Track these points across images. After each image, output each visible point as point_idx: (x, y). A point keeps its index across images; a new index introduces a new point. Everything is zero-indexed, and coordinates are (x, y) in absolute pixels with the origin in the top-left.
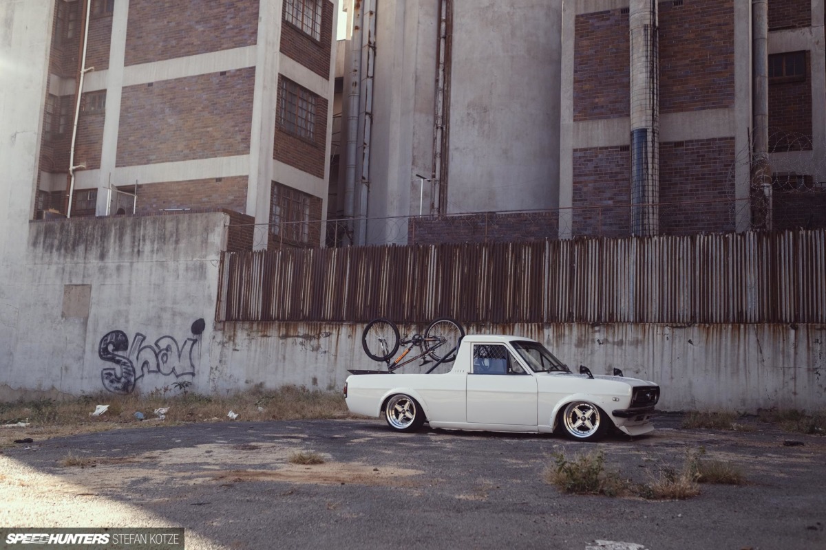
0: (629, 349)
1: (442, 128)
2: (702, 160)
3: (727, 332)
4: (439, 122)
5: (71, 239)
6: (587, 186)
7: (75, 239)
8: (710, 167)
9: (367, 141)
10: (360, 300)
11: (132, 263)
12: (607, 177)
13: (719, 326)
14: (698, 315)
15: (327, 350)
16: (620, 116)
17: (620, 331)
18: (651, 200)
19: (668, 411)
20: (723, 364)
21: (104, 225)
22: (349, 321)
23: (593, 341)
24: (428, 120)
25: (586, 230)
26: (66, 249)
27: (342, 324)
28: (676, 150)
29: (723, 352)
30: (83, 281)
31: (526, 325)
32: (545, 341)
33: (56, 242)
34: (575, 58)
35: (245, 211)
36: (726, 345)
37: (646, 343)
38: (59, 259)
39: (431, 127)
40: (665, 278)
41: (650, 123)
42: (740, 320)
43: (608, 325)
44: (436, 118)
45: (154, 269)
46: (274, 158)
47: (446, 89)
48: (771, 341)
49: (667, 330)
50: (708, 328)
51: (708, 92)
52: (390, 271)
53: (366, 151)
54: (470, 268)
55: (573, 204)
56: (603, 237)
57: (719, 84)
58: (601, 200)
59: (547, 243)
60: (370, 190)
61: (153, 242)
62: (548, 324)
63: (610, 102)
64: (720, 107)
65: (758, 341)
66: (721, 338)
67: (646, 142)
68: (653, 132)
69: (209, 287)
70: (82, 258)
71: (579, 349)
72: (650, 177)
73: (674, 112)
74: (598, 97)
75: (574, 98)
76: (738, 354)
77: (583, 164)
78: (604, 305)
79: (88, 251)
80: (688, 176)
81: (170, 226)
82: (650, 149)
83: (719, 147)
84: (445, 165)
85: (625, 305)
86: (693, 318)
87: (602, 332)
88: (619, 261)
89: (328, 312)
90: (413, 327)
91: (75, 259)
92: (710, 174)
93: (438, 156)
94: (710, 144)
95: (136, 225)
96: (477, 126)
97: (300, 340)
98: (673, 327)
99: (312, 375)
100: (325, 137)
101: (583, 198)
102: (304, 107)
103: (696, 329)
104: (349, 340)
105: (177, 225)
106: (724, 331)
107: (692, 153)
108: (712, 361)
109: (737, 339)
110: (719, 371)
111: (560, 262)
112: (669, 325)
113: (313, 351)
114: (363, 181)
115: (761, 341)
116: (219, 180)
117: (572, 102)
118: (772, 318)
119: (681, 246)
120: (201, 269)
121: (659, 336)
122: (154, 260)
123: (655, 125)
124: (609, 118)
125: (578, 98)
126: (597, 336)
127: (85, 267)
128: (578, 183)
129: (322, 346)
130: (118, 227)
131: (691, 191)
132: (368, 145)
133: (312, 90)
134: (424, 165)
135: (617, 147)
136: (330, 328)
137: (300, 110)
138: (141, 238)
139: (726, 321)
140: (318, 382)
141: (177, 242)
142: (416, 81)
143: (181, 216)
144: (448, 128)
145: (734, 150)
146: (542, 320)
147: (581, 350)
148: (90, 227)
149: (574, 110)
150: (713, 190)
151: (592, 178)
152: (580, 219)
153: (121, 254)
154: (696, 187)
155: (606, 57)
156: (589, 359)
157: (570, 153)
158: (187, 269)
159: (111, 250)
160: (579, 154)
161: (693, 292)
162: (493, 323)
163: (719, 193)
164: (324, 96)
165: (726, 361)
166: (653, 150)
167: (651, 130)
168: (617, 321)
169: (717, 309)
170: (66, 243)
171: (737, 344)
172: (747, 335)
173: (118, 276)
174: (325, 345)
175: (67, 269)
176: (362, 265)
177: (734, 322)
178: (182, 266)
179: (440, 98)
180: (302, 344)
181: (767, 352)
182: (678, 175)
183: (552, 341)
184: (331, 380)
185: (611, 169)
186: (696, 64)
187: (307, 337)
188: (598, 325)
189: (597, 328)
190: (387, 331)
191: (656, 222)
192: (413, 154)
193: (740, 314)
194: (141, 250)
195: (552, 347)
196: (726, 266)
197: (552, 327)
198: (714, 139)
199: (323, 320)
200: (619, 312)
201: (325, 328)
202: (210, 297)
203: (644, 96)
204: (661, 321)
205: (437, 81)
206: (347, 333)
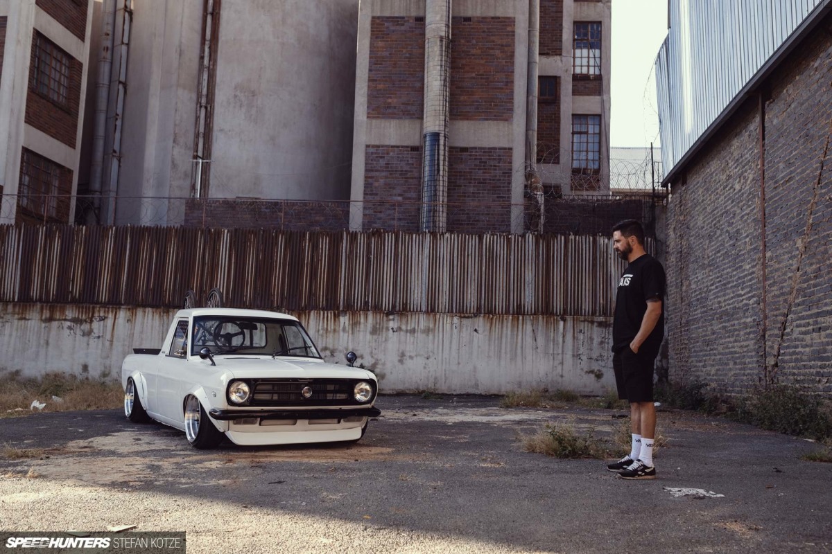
0: (420, 336)
1: (206, 108)
2: (484, 166)
3: (507, 322)
4: (204, 101)
6: (378, 181)
8: (491, 173)
9: (119, 111)
10: (141, 283)
12: (397, 175)
13: (501, 318)
14: (483, 307)
15: (101, 335)
16: (412, 118)
17: (413, 320)
18: (441, 200)
19: (454, 393)
20: (503, 351)
22: (128, 304)
23: (387, 329)
24: (191, 97)
25: (376, 223)
27: (120, 308)
28: (461, 155)
29: (504, 340)
31: (322, 313)
32: (341, 328)
34: (370, 58)
36: (507, 334)
37: (437, 331)
39: (194, 105)
40: (455, 272)
41: (442, 128)
42: (519, 312)
43: (401, 314)
44: (199, 95)
46: (25, 122)
47: (211, 67)
48: (544, 331)
49: (456, 320)
50: (492, 319)
51: (491, 105)
52: (177, 253)
53: (119, 123)
54: (265, 254)
55: (364, 198)
56: (398, 231)
57: (501, 99)
58: (391, 195)
59: (345, 233)
60: (121, 164)
62: (344, 312)
63: (403, 104)
64: (501, 120)
65: (533, 330)
66: (502, 328)
67: (439, 145)
68: (445, 137)
71: (374, 337)
72: (441, 178)
73: (461, 119)
74: (391, 98)
75: (368, 95)
76: (517, 342)
77: (375, 160)
78: (398, 295)
80: (471, 180)
82: (441, 152)
83: (499, 156)
84: (208, 145)
85: (418, 296)
86: (479, 309)
87: (396, 320)
88: (414, 255)
89: (104, 295)
92: (490, 180)
93: (201, 135)
94: (491, 152)
96: (244, 110)
97: (68, 323)
98: (461, 317)
99: (82, 361)
100: (79, 104)
101: (374, 192)
102: (58, 68)
103: (481, 319)
104: (127, 324)
106: (505, 321)
107: (475, 159)
108: (494, 349)
109: (516, 329)
110: (500, 358)
111: (356, 253)
112: (458, 315)
113: (83, 335)
114: (114, 154)
115: (536, 330)
117: (366, 99)
118: (545, 310)
119: (470, 243)
121: (448, 324)
123: (447, 130)
124: (401, 118)
125: (372, 97)
126: (391, 324)
128: (370, 177)
129: (95, 331)
131: (473, 193)
132: (121, 116)
133: (67, 50)
134: (186, 144)
135: (407, 147)
136: (105, 312)
137: (53, 71)
139: (508, 312)
140: (90, 369)
142: (180, 55)
144: (212, 108)
145: (511, 159)
146: (338, 308)
147: (375, 337)
149: (368, 107)
150: (493, 194)
151: (383, 174)
152: (371, 212)
154: (478, 190)
155: (399, 61)
156: (383, 346)
157: (363, 148)
160: (371, 150)
161: (479, 286)
162: (289, 310)
163: (498, 197)
164: (79, 58)
165: (506, 348)
166: (444, 153)
167: (443, 135)
168: (410, 310)
169: (499, 302)
171: (515, 333)
172: (524, 326)
174: (99, 329)
176: (145, 246)
177: (513, 314)
179: (205, 76)
180: (70, 328)
181: (541, 340)
182: (462, 178)
183: (347, 329)
184: (105, 367)
185: (401, 167)
186: (481, 78)
187: (76, 321)
188: (392, 313)
189: (391, 317)
191: (445, 220)
192: (175, 131)
193: (519, 306)
195: (347, 334)
196: (509, 263)
197: (348, 314)
198: (494, 149)
199: (97, 303)
200: (412, 303)
201: (99, 311)
203: (437, 103)
204: (450, 311)
205: (202, 58)
206: (125, 317)
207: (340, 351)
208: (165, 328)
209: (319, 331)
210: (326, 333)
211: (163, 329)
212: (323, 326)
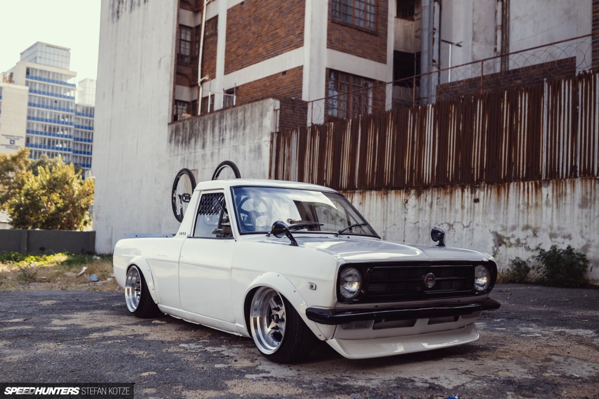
5: (188, 134)
7: (190, 134)
9: (436, 26)
10: (369, 168)
11: (219, 149)
21: (204, 121)
22: (360, 189)
26: (185, 143)
27: (355, 192)
30: (194, 167)
31: (522, 184)
32: (544, 201)
33: (181, 138)
35: (301, 97)
38: (182, 151)
45: (231, 153)
46: (328, 48)
52: (393, 136)
53: (436, 36)
59: (546, 85)
60: (440, 70)
61: (230, 130)
62: (547, 181)
69: (264, 165)
70: (193, 149)
71: (584, 210)
79: (197, 143)
81: (240, 115)
84: (506, 35)
89: (344, 182)
90: (413, 192)
91: (190, 150)
93: (499, 28)
95: (222, 117)
105: (244, 114)
111: (560, 106)
116: (284, 73)
120: (259, 149)
122: (231, 146)
127: (195, 156)
130: (211, 121)
132: (438, 28)
134: (486, 39)
138: (224, 128)
141: (244, 128)
143: (246, 106)
146: (540, 177)
147: (586, 211)
148: (197, 123)
153: (213, 143)
158: (250, 151)
159: (208, 141)
162: (488, 184)
170: (185, 138)
173: (212, 161)
175: (186, 158)
176: (371, 133)
178: (247, 149)
183: (551, 202)
190: (391, 197)
192: (473, 30)
194: (224, 138)
195: (551, 209)
197: (551, 184)
199: (340, 189)
202: (264, 173)
206: (358, 201)
207: (544, 230)
208: (385, 210)
209: (519, 206)
210: (528, 208)
211: (384, 211)
212: (524, 199)
